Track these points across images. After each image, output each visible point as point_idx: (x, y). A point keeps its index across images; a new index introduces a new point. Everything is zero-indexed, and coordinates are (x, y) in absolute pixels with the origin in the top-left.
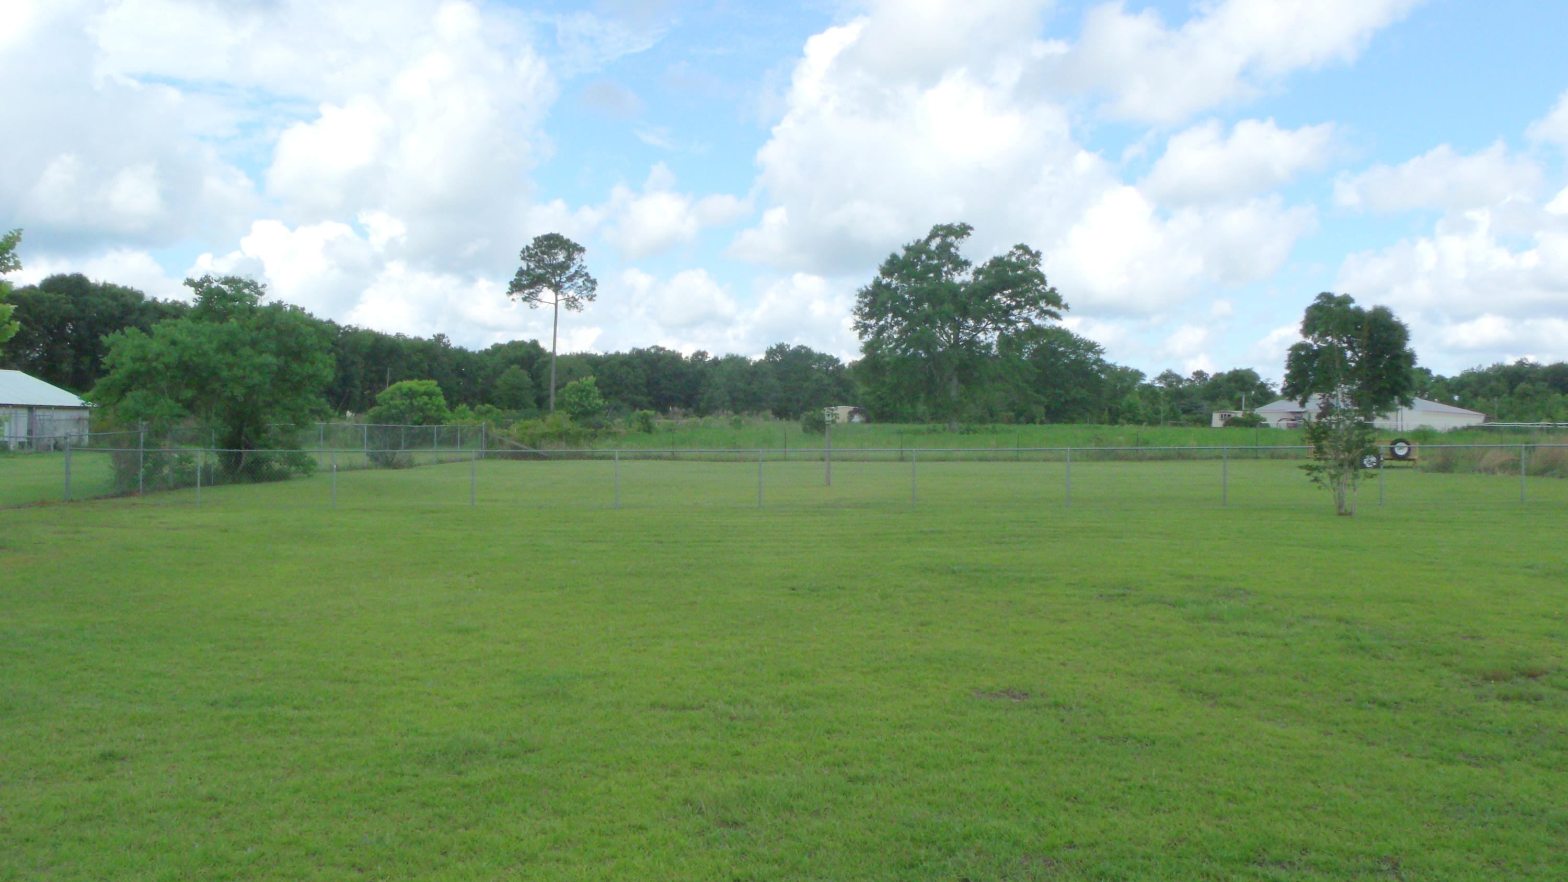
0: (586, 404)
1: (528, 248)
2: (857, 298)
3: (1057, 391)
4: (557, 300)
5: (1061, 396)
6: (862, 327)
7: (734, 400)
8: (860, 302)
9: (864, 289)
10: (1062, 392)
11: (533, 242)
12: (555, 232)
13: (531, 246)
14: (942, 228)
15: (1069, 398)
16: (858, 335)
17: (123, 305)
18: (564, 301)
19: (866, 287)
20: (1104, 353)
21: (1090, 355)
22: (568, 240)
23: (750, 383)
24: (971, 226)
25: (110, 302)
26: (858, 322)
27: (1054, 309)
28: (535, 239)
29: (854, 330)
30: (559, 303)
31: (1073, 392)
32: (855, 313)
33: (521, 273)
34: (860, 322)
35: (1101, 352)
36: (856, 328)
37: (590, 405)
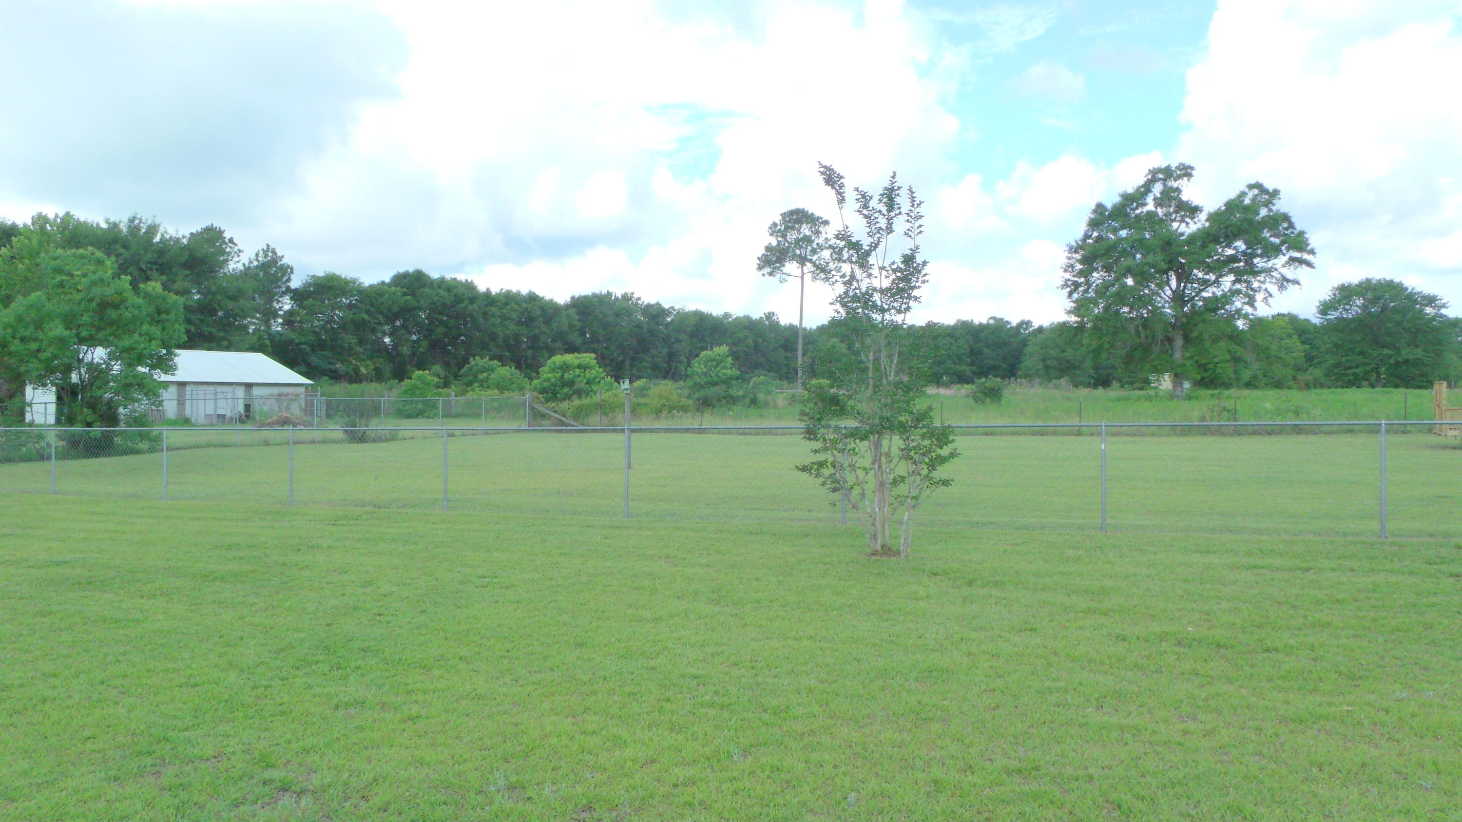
0: (713, 375)
1: (775, 225)
2: (1067, 254)
3: (1386, 351)
4: (803, 274)
5: (1390, 356)
6: (1072, 284)
7: (1047, 368)
8: (1069, 258)
9: (1074, 244)
10: (1391, 352)
11: (780, 218)
12: (800, 207)
13: (778, 222)
14: (1160, 170)
15: (1400, 359)
16: (1067, 294)
17: (455, 295)
18: (810, 274)
19: (1076, 241)
20: (1447, 308)
21: (1428, 310)
22: (812, 214)
23: (1063, 351)
24: (1192, 165)
25: (446, 294)
26: (1067, 280)
27: (1306, 256)
28: (782, 215)
29: (1062, 289)
30: (805, 276)
31: (1404, 352)
32: (1066, 271)
33: (768, 248)
34: (1069, 280)
35: (1444, 306)
36: (1065, 285)
37: (717, 375)
